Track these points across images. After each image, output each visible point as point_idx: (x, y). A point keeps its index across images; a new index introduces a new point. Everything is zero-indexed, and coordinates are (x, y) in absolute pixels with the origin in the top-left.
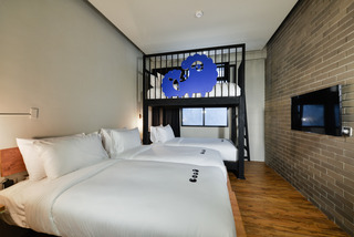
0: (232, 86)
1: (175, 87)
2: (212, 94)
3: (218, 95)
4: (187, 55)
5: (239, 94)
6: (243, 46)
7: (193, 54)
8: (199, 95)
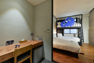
0: (79, 24)
1: (64, 25)
2: (73, 26)
3: (75, 26)
4: (67, 18)
5: (81, 26)
6: (82, 15)
7: (68, 17)
8: (70, 26)
